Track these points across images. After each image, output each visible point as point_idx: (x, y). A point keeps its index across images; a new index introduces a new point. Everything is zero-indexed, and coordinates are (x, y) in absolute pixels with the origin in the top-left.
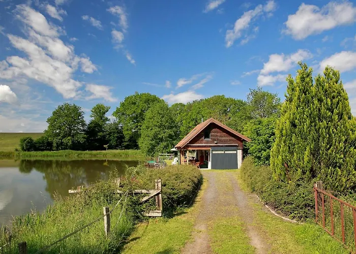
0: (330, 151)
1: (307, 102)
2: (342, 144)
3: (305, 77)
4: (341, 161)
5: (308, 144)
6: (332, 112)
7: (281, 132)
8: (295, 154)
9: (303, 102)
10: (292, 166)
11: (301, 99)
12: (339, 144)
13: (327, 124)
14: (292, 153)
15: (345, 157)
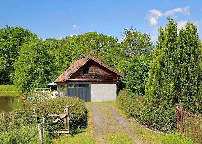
0: (187, 84)
1: (173, 49)
2: (196, 79)
3: (172, 29)
4: (195, 91)
5: (173, 79)
6: (190, 56)
7: (154, 70)
8: (163, 86)
9: (170, 48)
10: (161, 95)
11: (169, 46)
12: (194, 79)
13: (186, 65)
14: (161, 86)
15: (197, 88)
